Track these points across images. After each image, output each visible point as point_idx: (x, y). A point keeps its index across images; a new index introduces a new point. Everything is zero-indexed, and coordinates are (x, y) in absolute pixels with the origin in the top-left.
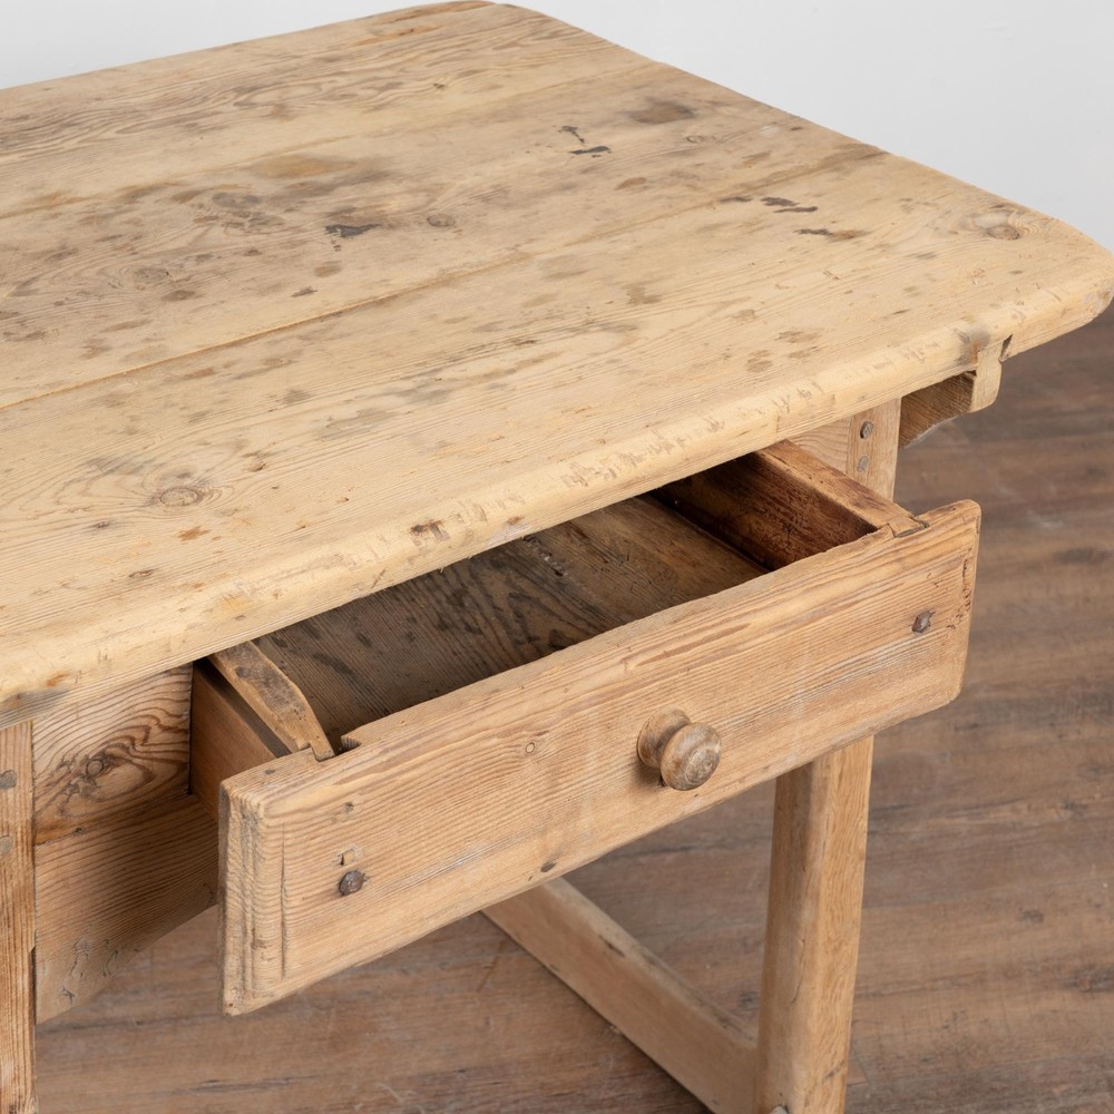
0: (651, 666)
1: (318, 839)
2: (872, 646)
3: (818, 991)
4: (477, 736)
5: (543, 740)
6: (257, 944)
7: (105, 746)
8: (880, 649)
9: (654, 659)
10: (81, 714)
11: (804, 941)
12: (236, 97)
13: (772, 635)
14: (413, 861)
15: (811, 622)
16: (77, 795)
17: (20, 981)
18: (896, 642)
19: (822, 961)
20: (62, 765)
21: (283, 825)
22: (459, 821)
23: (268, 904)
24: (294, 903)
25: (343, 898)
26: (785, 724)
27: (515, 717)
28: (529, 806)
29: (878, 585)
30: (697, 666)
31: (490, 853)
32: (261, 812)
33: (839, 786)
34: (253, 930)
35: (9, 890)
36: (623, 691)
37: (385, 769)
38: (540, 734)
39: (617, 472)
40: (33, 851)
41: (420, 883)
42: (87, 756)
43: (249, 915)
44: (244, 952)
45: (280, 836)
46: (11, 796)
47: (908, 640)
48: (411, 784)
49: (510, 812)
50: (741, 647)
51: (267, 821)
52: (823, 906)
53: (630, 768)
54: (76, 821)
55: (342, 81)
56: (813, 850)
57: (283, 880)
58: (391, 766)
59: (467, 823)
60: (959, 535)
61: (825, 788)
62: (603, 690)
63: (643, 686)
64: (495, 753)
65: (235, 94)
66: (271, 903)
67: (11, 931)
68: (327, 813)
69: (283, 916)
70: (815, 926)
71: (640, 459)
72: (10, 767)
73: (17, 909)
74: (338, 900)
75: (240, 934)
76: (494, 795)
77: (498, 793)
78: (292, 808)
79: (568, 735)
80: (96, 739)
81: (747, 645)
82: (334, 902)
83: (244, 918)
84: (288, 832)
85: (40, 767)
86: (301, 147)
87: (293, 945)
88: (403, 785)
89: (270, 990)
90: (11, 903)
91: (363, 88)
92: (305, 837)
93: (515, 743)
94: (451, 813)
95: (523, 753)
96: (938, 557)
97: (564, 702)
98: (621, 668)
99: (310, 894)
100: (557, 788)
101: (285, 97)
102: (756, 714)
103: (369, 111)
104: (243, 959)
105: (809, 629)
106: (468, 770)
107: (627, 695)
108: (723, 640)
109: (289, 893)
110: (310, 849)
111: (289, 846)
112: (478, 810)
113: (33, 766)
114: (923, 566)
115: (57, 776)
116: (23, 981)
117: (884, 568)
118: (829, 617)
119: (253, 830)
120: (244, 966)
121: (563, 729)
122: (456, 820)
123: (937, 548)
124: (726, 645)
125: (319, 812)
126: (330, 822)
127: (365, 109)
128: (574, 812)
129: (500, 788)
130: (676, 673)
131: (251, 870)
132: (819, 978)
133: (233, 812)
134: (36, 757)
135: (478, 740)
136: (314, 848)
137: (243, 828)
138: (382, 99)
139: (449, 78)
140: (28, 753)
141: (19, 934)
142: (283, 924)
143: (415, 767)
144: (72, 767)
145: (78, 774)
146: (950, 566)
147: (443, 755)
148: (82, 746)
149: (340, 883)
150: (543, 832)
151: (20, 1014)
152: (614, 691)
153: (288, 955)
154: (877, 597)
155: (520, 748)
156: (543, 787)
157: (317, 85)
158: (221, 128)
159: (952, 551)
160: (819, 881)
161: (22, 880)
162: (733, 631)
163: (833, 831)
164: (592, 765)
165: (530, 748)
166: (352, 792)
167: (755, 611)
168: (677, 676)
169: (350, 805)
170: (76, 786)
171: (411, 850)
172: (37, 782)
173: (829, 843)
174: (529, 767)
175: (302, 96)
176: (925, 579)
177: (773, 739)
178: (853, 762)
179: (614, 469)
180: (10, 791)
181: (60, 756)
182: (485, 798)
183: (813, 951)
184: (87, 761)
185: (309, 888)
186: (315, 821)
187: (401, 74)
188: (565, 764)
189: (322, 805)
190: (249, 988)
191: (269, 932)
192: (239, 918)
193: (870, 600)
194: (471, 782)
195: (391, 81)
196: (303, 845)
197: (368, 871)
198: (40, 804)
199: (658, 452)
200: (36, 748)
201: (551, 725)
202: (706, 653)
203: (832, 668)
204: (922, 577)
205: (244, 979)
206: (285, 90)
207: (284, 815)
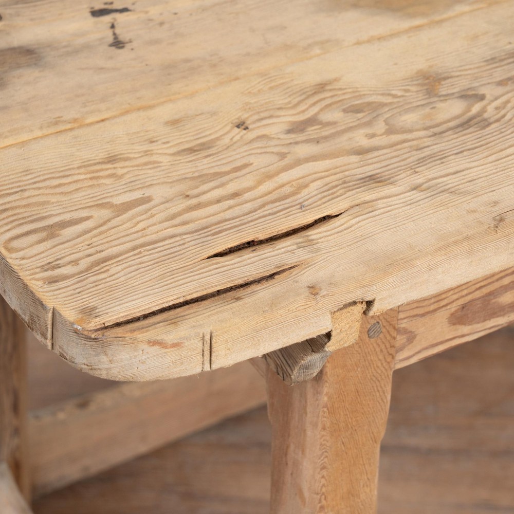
12: (484, 110)
55: (360, 139)
65: (486, 115)
86: (407, 31)
91: (335, 123)
101: (427, 110)
103: (330, 83)
127: (337, 85)
138: (314, 104)
139: (226, 140)
157: (390, 131)
158: (493, 60)
175: (407, 111)
187: (285, 150)
195: (301, 137)
206: (429, 123)
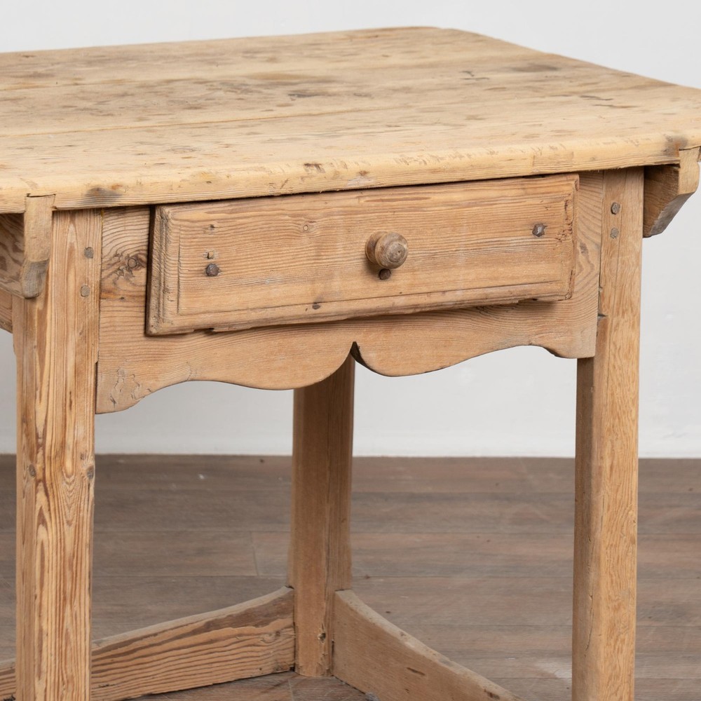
0: (373, 204)
1: (197, 240)
2: (506, 234)
3: (604, 638)
4: (278, 212)
5: (313, 226)
6: (166, 290)
7: (137, 252)
8: (513, 238)
9: (375, 201)
10: (127, 228)
11: (592, 597)
13: (444, 208)
14: (243, 271)
15: (467, 207)
16: (122, 277)
17: (89, 378)
18: (522, 237)
19: (605, 614)
20: (116, 255)
21: (180, 226)
22: (267, 257)
23: (171, 269)
24: (185, 272)
25: (208, 278)
26: (454, 266)
27: (298, 209)
28: (305, 262)
29: (510, 198)
30: (399, 211)
31: (284, 282)
32: (170, 216)
33: (611, 475)
34: (164, 282)
35: (87, 320)
36: (357, 213)
37: (230, 213)
38: (311, 222)
39: (427, 162)
40: (100, 302)
41: (248, 285)
42: (128, 255)
43: (162, 274)
44: (159, 295)
45: (178, 231)
46: (90, 263)
47: (530, 239)
48: (243, 226)
49: (295, 262)
50: (425, 209)
51: (173, 221)
52: (603, 569)
53: (362, 260)
54: (122, 293)
56: (594, 523)
57: (179, 257)
58: (234, 213)
59: (272, 260)
60: (563, 185)
61: (600, 474)
62: (346, 209)
63: (368, 213)
64: (287, 225)
66: (173, 269)
67: (86, 345)
68: (201, 227)
69: (179, 277)
70: (598, 584)
71: (442, 159)
72: (90, 246)
73: (90, 334)
74: (205, 278)
75: (158, 285)
76: (286, 248)
77: (288, 248)
78: (185, 218)
79: (326, 228)
80: (134, 246)
81: (429, 209)
82: (203, 278)
83: (160, 275)
84: (182, 230)
85: (106, 252)
87: (182, 294)
88: (239, 225)
89: (172, 319)
90: (87, 328)
92: (190, 236)
93: (298, 223)
94: (264, 251)
95: (302, 230)
96: (548, 193)
97: (324, 209)
98: (356, 201)
99: (192, 269)
100: (320, 257)
102: (435, 254)
104: (159, 299)
105: (467, 211)
106: (272, 229)
107: (359, 216)
108: (415, 202)
109: (182, 265)
110: (193, 244)
111: (182, 238)
112: (278, 254)
113: (102, 250)
114: (539, 196)
115: (113, 261)
116: (91, 379)
117: (514, 191)
118: (478, 208)
119: (166, 225)
120: (159, 303)
121: (323, 223)
122: (266, 255)
123: (548, 188)
124: (417, 206)
125: (197, 224)
126: (202, 232)
128: (330, 276)
129: (290, 246)
130: (387, 212)
131: (164, 248)
132: (604, 628)
133: (157, 215)
134: (104, 245)
135: (278, 214)
136: (194, 243)
137: (161, 224)
140: (100, 241)
141: (90, 349)
142: (179, 282)
143: (245, 217)
144: (121, 258)
145: (123, 264)
146: (556, 201)
147: (260, 216)
148: (127, 248)
149: (207, 269)
150: (313, 281)
151: (88, 399)
152: (352, 211)
153: (180, 300)
154: (509, 205)
155: (301, 227)
156: (312, 254)
159: (557, 192)
160: (600, 547)
161: (93, 316)
162: (421, 199)
163: (608, 510)
164: (340, 251)
165: (306, 228)
166: (214, 220)
167: (435, 193)
168: (387, 214)
169: (212, 227)
170: (122, 271)
171: (243, 264)
172: (104, 260)
173: (605, 519)
174: (305, 239)
176: (539, 203)
177: (446, 273)
178: (621, 460)
179: (426, 160)
180: (90, 260)
181: (115, 249)
182: (281, 249)
183: (598, 605)
184: (128, 257)
185: (192, 265)
186: (196, 229)
188: (325, 244)
189: (199, 221)
190: (161, 316)
191: (172, 285)
192: (158, 276)
193: (503, 205)
194: (274, 237)
196: (189, 240)
197: (221, 267)
198: (104, 274)
199: (454, 158)
200: (104, 239)
201: (317, 219)
202: (405, 206)
203: (482, 241)
204: (538, 202)
205: (159, 311)
207: (181, 220)
